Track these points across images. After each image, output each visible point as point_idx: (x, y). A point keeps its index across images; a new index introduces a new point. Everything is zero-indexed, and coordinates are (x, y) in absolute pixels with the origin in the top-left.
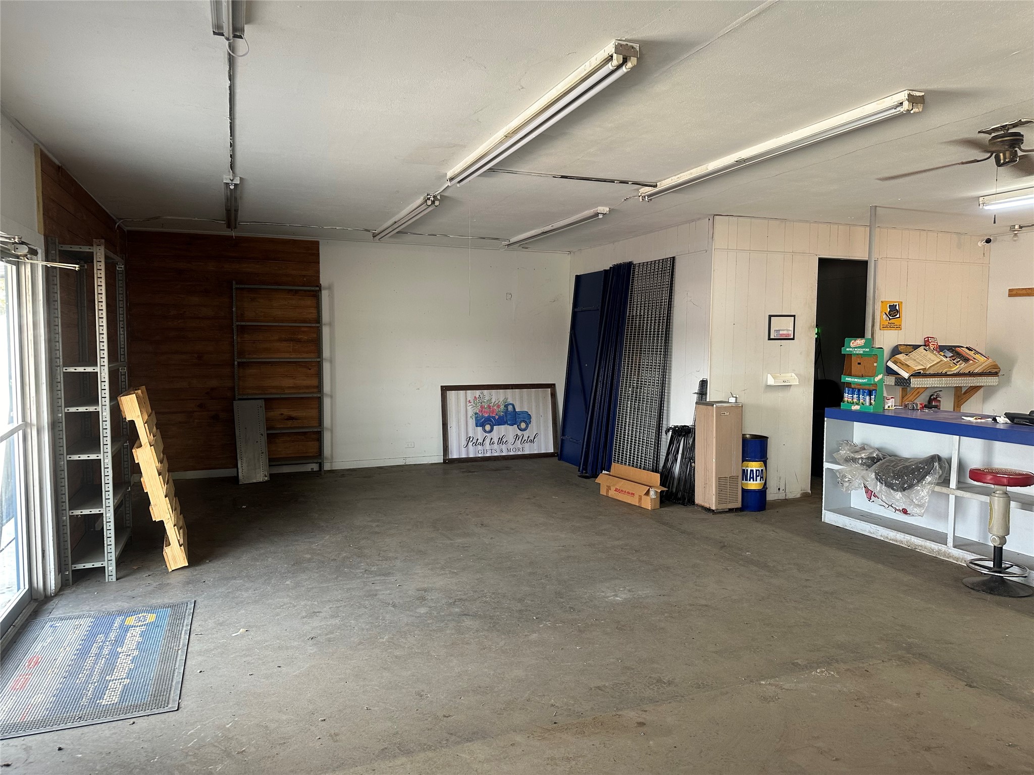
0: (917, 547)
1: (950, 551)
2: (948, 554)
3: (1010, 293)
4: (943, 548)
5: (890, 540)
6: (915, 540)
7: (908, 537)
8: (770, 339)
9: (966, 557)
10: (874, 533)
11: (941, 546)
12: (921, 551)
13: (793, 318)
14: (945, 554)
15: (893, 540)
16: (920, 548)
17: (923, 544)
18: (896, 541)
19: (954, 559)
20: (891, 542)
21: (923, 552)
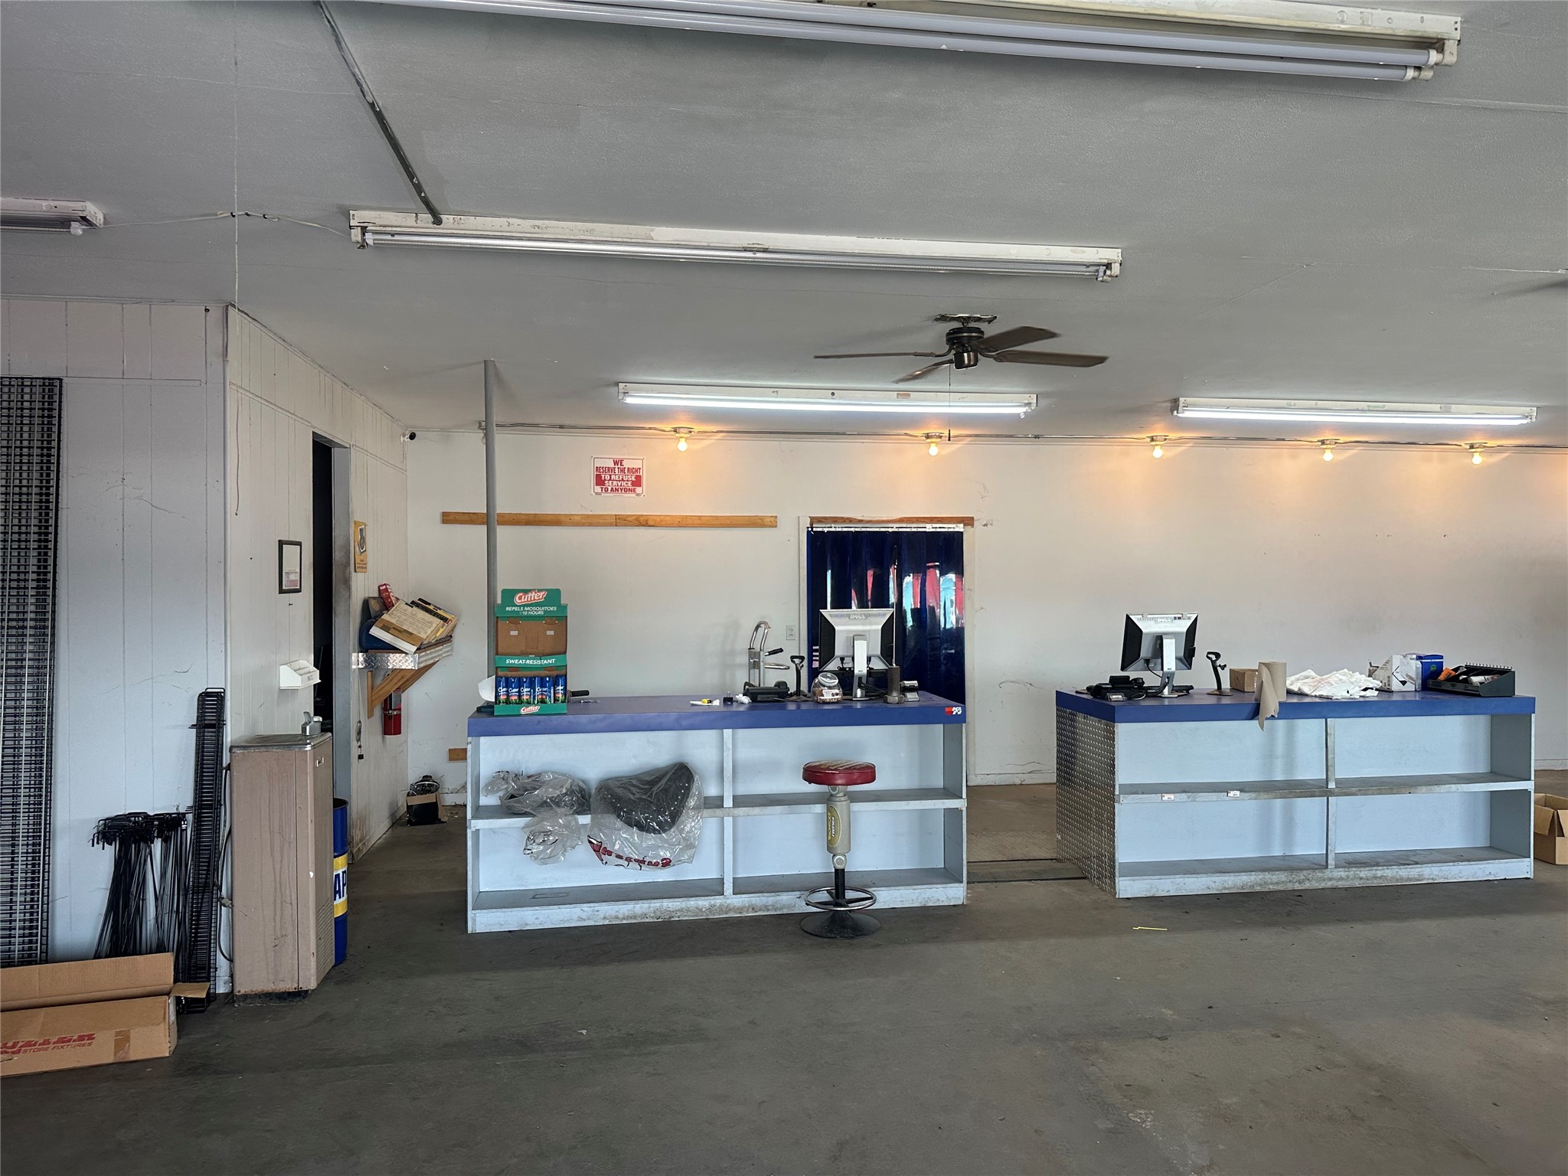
0: (673, 914)
1: (729, 901)
2: (727, 907)
3: (445, 518)
4: (718, 901)
5: (624, 919)
6: (670, 905)
7: (656, 904)
8: (281, 591)
9: (753, 902)
10: (589, 919)
11: (715, 899)
12: (680, 919)
13: (299, 547)
14: (721, 909)
15: (628, 917)
16: (679, 914)
17: (684, 906)
18: (635, 918)
19: (736, 912)
20: (624, 922)
21: (684, 919)
